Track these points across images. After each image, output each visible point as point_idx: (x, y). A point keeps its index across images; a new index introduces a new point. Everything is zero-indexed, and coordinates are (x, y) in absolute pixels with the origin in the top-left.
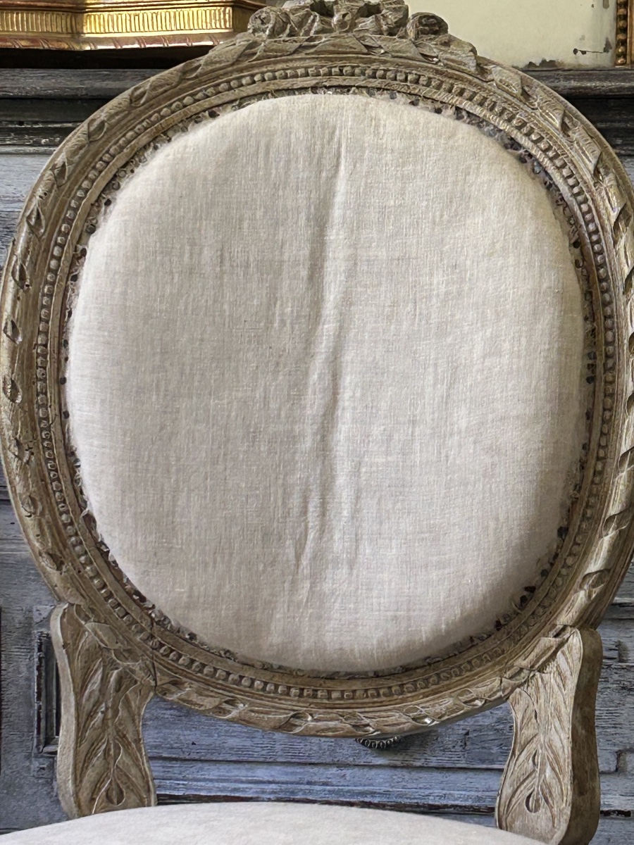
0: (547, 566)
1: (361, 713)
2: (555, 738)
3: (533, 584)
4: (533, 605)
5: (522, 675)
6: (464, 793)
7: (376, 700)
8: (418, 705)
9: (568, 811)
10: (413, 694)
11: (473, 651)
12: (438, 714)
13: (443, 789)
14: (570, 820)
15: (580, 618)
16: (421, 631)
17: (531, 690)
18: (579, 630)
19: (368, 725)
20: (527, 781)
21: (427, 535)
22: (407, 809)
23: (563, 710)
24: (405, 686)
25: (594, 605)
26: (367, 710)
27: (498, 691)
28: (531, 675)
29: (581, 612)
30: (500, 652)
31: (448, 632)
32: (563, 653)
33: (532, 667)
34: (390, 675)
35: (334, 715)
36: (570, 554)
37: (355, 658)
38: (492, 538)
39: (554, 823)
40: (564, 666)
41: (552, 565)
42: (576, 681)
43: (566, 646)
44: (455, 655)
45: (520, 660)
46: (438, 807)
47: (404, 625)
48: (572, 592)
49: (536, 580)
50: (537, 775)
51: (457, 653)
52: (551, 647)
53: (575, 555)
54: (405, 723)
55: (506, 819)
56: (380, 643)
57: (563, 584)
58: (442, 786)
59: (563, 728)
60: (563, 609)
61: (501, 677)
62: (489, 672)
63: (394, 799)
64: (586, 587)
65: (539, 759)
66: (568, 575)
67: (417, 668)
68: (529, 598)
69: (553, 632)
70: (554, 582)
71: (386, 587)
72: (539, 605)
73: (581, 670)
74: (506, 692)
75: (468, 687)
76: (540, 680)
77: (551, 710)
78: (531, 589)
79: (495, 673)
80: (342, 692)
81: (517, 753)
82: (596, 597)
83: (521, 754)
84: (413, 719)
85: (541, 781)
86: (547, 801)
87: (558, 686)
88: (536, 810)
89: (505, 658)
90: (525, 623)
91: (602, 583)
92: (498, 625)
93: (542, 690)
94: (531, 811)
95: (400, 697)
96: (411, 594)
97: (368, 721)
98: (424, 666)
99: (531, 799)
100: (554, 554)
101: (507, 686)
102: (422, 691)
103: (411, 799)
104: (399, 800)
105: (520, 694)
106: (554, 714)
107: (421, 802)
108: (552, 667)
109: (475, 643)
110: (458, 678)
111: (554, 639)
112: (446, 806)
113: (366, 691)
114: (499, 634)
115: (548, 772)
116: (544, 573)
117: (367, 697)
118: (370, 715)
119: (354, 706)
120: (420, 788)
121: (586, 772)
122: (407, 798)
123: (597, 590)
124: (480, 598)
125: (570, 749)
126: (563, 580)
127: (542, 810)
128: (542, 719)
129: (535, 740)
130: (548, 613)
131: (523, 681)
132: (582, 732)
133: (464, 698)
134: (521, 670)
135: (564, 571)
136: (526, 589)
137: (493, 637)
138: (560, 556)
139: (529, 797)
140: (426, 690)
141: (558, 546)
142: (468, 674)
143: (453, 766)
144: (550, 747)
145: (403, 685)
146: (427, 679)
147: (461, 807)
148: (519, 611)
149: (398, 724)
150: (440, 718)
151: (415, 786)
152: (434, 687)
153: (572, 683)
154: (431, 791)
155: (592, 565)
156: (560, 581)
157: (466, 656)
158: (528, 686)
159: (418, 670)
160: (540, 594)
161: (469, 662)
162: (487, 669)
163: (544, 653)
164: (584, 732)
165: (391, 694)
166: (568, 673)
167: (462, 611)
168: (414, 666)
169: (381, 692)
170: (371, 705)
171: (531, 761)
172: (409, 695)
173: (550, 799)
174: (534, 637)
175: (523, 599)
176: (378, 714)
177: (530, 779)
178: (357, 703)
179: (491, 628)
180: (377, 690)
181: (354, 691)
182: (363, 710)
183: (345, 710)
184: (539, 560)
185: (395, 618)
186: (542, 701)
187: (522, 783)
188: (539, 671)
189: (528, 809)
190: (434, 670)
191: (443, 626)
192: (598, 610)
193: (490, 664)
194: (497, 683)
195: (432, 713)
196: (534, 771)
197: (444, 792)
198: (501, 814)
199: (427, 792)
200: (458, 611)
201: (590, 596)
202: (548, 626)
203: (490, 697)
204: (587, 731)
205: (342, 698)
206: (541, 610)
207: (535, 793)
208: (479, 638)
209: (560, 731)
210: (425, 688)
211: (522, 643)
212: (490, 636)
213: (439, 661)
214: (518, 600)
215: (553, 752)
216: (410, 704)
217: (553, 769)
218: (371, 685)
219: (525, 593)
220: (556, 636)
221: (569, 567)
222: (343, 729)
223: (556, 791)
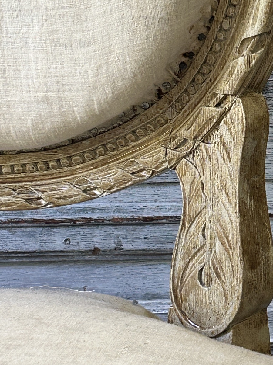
0: (203, 31)
1: (33, 186)
2: (223, 212)
3: (191, 50)
4: (191, 73)
5: (187, 145)
6: (174, 204)
7: (46, 172)
8: (87, 176)
9: (239, 288)
10: (82, 165)
11: (136, 121)
12: (107, 186)
13: (156, 202)
14: (242, 297)
15: (241, 86)
16: (74, 111)
17: (197, 161)
18: (241, 97)
19: (40, 198)
20: (198, 254)
21: (67, 10)
22: (124, 222)
23: (229, 183)
24: (74, 158)
25: (254, 71)
26: (39, 183)
27: (164, 162)
28: (196, 145)
29: (241, 80)
30: (163, 121)
31: (102, 111)
32: (226, 122)
33: (196, 138)
34: (57, 148)
35: (6, 190)
36: (226, 16)
37: (13, 140)
38: (135, 12)
39: (226, 298)
40: (227, 137)
41: (209, 28)
42: (240, 154)
43: (228, 115)
44: (120, 125)
45: (183, 130)
46: (151, 219)
47: (55, 107)
48: (231, 58)
49: (194, 45)
50: (207, 249)
51: (121, 123)
52: (213, 117)
53: (231, 18)
54: (75, 196)
55: (180, 291)
56: (35, 124)
57: (221, 49)
58: (155, 198)
59: (230, 202)
60: (222, 77)
61: (166, 148)
62: (153, 144)
63: (112, 214)
64: (245, 53)
65: (208, 233)
66: (225, 39)
67: (84, 139)
68: (188, 64)
69: (214, 102)
70: (212, 48)
71: (33, 67)
72: (198, 72)
73: (245, 141)
74: (173, 163)
75: (135, 157)
76: (204, 151)
77: (217, 182)
78: (189, 55)
79: (160, 143)
80: (12, 166)
81: (187, 225)
82: (256, 63)
83: (190, 226)
84: (84, 191)
85: (212, 255)
86: (218, 276)
87: (223, 157)
88: (208, 285)
89: (169, 127)
90: (186, 91)
91: (263, 47)
92: (160, 94)
93: (207, 161)
94: (203, 285)
95: (69, 169)
96: (58, 74)
97: (40, 194)
98: (90, 137)
99: (203, 272)
100: (209, 17)
101: (172, 157)
102: (90, 162)
103: (127, 213)
104: (116, 215)
105: (186, 164)
106: (221, 186)
107: (136, 215)
108: (215, 138)
109: (137, 113)
110: (124, 149)
111: (215, 109)
112: (158, 218)
113: (36, 164)
114: (161, 103)
115: (218, 247)
116: (201, 38)
117: (37, 170)
118: (42, 188)
119: (26, 179)
120: (136, 202)
121: (258, 244)
122: (123, 212)
123: (257, 55)
124: (129, 74)
125: (238, 224)
126: (220, 45)
127: (214, 286)
128: (209, 191)
129: (203, 213)
130: (208, 80)
131: (188, 151)
132: (250, 203)
133: (130, 169)
134: (185, 140)
135: (221, 36)
136: (185, 55)
137: (155, 105)
138: (215, 19)
139: (202, 270)
140: (94, 161)
141: (213, 9)
142: (134, 144)
143: (163, 181)
144: (218, 221)
145: (70, 157)
146: (94, 151)
147: (172, 217)
148: (179, 79)
149: (70, 197)
150: (109, 189)
151: (131, 200)
152: (101, 158)
153: (237, 155)
154: (145, 204)
155: (249, 29)
156: (217, 47)
157: (130, 126)
158: (194, 156)
159: (83, 142)
160: (199, 60)
161: (134, 132)
162: (151, 139)
163: (207, 123)
164: (253, 203)
165: (60, 167)
166: (231, 145)
167: (113, 89)
168: (80, 138)
169: (50, 164)
170: (42, 178)
171: (200, 235)
172: (78, 166)
173: (221, 274)
174: (196, 105)
175: (182, 65)
176: (50, 187)
177: (201, 252)
178: (27, 177)
179: (153, 97)
180: (46, 163)
181: (24, 165)
182: (34, 183)
183: (17, 184)
184: (192, 27)
185: (47, 100)
186: (207, 173)
187: (194, 256)
188: (203, 142)
189: (201, 283)
190: (100, 142)
191: (96, 106)
192: (262, 74)
193: (154, 134)
194: (162, 155)
195: (101, 185)
196: (204, 245)
197: (157, 204)
198: (176, 284)
199: (141, 205)
200: (109, 90)
201: (249, 62)
202: (208, 94)
203: (156, 168)
204: (257, 200)
205: (13, 172)
206: (200, 78)
207: (206, 267)
208: (141, 107)
209: (228, 205)
210: (93, 159)
211: (185, 111)
212: (152, 104)
213: (104, 132)
214: (177, 68)
215: (221, 226)
216: (79, 176)
217: (223, 244)
218: (40, 158)
219: (184, 59)
220: (218, 105)
221: (226, 30)
222: (17, 204)
223: (227, 266)
